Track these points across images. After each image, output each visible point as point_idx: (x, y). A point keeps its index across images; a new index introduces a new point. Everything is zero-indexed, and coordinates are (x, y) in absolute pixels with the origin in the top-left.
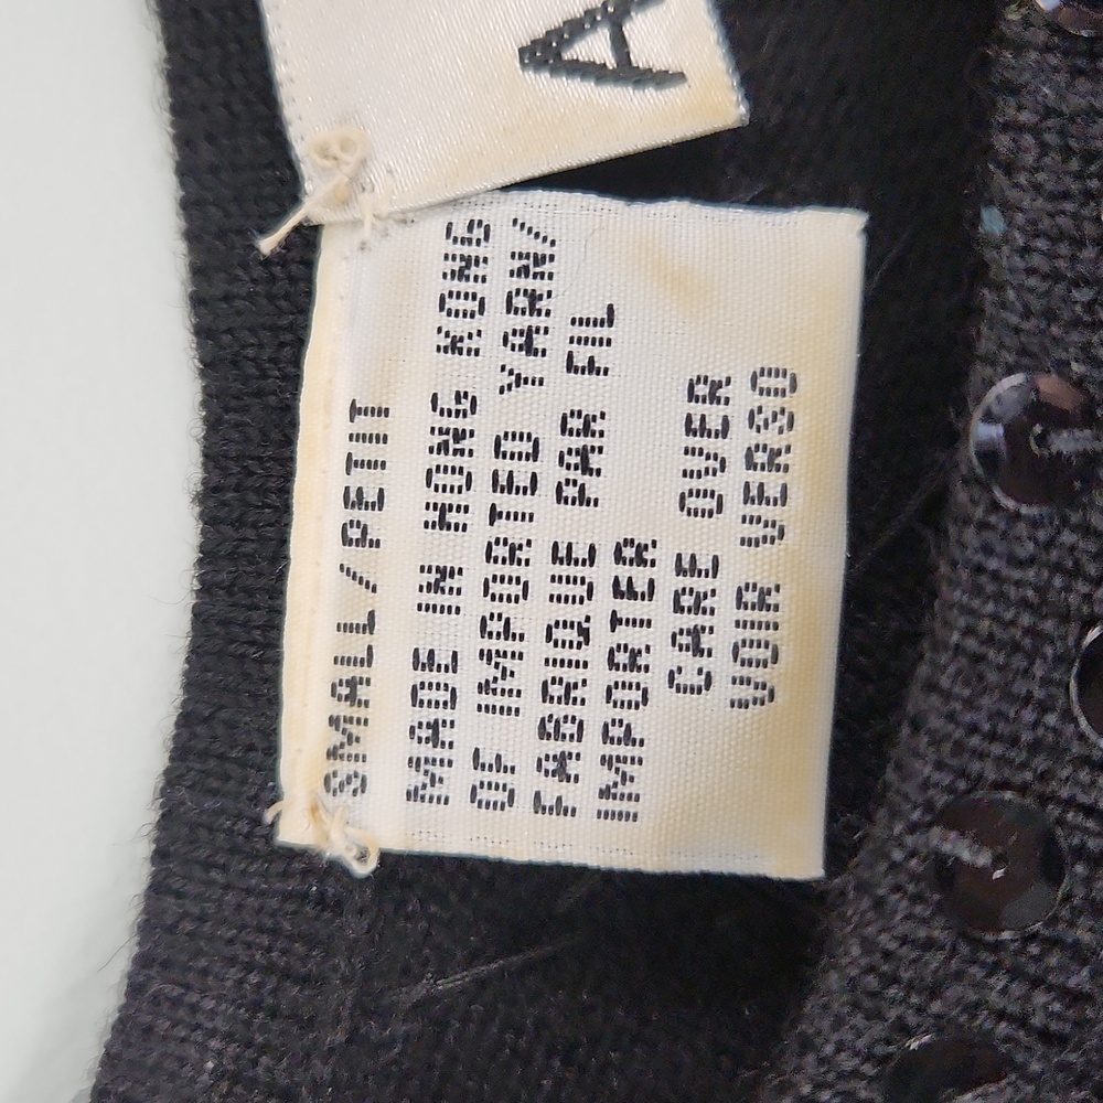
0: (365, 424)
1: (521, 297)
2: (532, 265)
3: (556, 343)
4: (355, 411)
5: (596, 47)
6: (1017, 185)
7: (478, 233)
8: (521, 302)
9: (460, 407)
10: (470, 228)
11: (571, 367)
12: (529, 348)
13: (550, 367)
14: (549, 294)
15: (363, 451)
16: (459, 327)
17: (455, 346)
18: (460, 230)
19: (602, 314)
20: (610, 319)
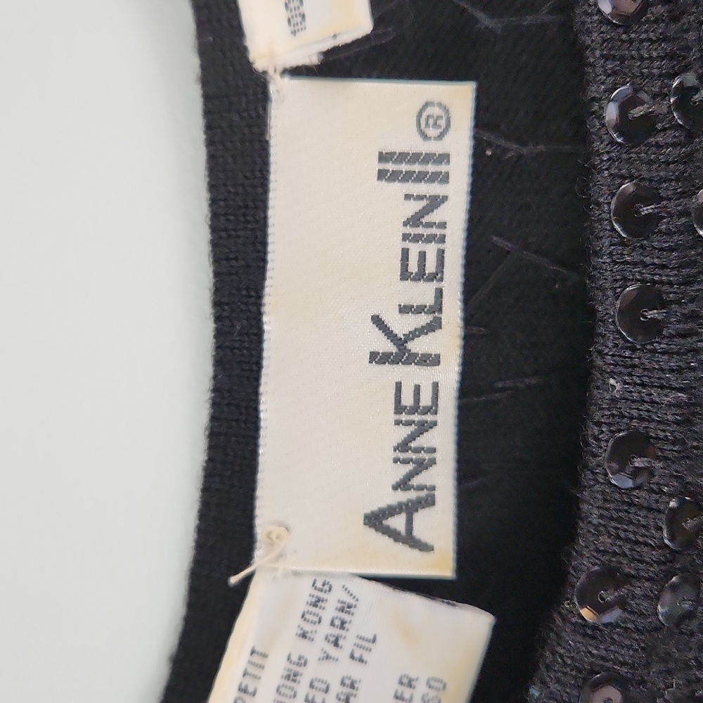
0: (256, 659)
1: (337, 620)
2: (346, 608)
3: (348, 644)
4: (253, 652)
5: (398, 522)
6: (549, 676)
7: (326, 587)
8: (337, 623)
9: (300, 662)
10: (324, 585)
11: (352, 657)
12: (336, 644)
13: (342, 654)
14: (350, 622)
15: (251, 670)
16: (308, 627)
17: (304, 636)
18: (319, 585)
19: (371, 637)
20: (374, 641)
